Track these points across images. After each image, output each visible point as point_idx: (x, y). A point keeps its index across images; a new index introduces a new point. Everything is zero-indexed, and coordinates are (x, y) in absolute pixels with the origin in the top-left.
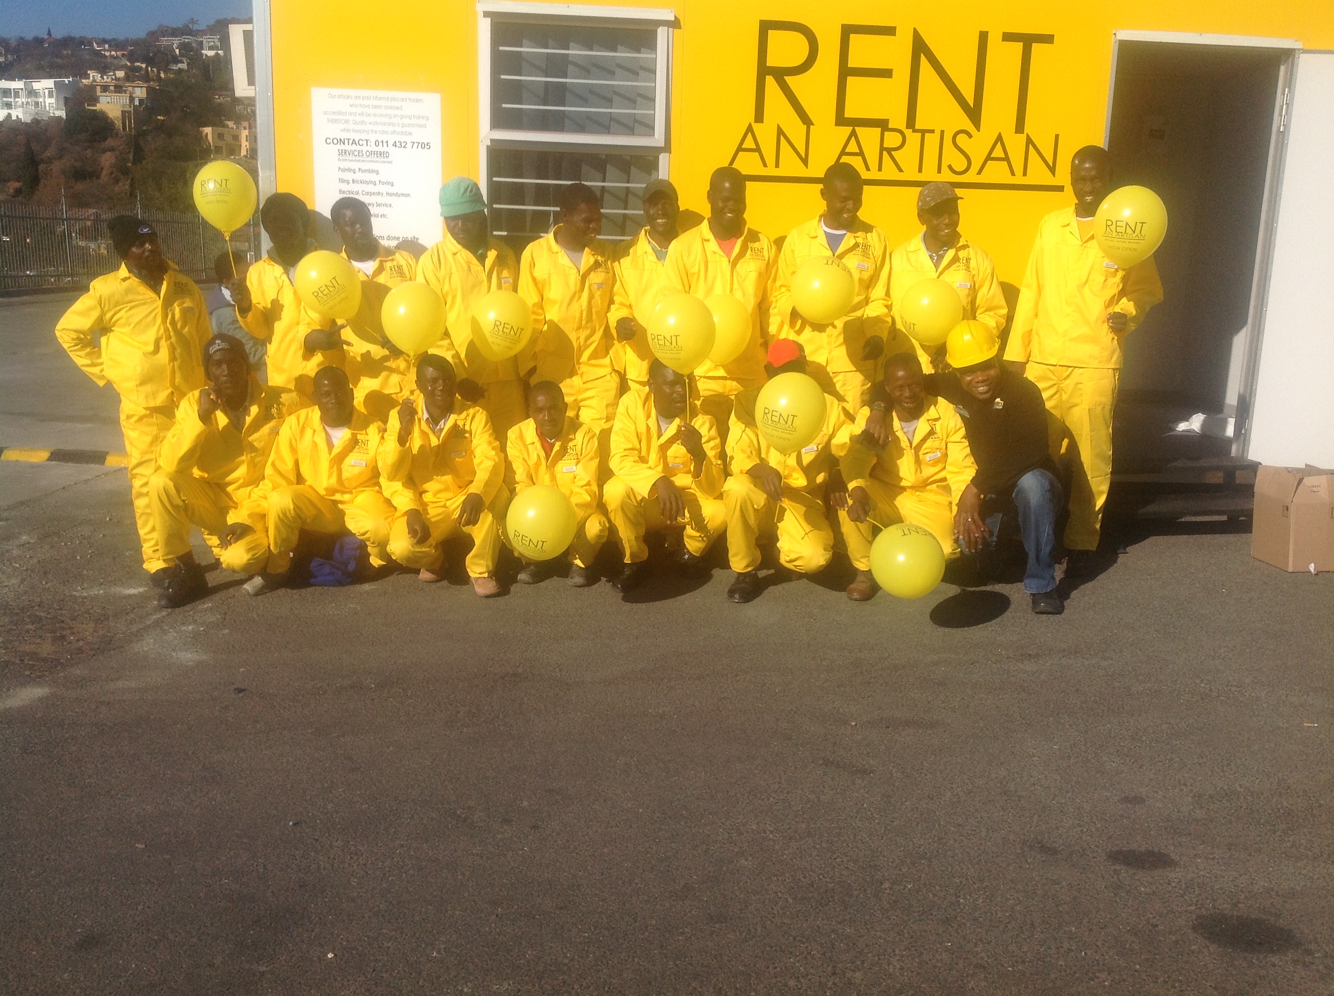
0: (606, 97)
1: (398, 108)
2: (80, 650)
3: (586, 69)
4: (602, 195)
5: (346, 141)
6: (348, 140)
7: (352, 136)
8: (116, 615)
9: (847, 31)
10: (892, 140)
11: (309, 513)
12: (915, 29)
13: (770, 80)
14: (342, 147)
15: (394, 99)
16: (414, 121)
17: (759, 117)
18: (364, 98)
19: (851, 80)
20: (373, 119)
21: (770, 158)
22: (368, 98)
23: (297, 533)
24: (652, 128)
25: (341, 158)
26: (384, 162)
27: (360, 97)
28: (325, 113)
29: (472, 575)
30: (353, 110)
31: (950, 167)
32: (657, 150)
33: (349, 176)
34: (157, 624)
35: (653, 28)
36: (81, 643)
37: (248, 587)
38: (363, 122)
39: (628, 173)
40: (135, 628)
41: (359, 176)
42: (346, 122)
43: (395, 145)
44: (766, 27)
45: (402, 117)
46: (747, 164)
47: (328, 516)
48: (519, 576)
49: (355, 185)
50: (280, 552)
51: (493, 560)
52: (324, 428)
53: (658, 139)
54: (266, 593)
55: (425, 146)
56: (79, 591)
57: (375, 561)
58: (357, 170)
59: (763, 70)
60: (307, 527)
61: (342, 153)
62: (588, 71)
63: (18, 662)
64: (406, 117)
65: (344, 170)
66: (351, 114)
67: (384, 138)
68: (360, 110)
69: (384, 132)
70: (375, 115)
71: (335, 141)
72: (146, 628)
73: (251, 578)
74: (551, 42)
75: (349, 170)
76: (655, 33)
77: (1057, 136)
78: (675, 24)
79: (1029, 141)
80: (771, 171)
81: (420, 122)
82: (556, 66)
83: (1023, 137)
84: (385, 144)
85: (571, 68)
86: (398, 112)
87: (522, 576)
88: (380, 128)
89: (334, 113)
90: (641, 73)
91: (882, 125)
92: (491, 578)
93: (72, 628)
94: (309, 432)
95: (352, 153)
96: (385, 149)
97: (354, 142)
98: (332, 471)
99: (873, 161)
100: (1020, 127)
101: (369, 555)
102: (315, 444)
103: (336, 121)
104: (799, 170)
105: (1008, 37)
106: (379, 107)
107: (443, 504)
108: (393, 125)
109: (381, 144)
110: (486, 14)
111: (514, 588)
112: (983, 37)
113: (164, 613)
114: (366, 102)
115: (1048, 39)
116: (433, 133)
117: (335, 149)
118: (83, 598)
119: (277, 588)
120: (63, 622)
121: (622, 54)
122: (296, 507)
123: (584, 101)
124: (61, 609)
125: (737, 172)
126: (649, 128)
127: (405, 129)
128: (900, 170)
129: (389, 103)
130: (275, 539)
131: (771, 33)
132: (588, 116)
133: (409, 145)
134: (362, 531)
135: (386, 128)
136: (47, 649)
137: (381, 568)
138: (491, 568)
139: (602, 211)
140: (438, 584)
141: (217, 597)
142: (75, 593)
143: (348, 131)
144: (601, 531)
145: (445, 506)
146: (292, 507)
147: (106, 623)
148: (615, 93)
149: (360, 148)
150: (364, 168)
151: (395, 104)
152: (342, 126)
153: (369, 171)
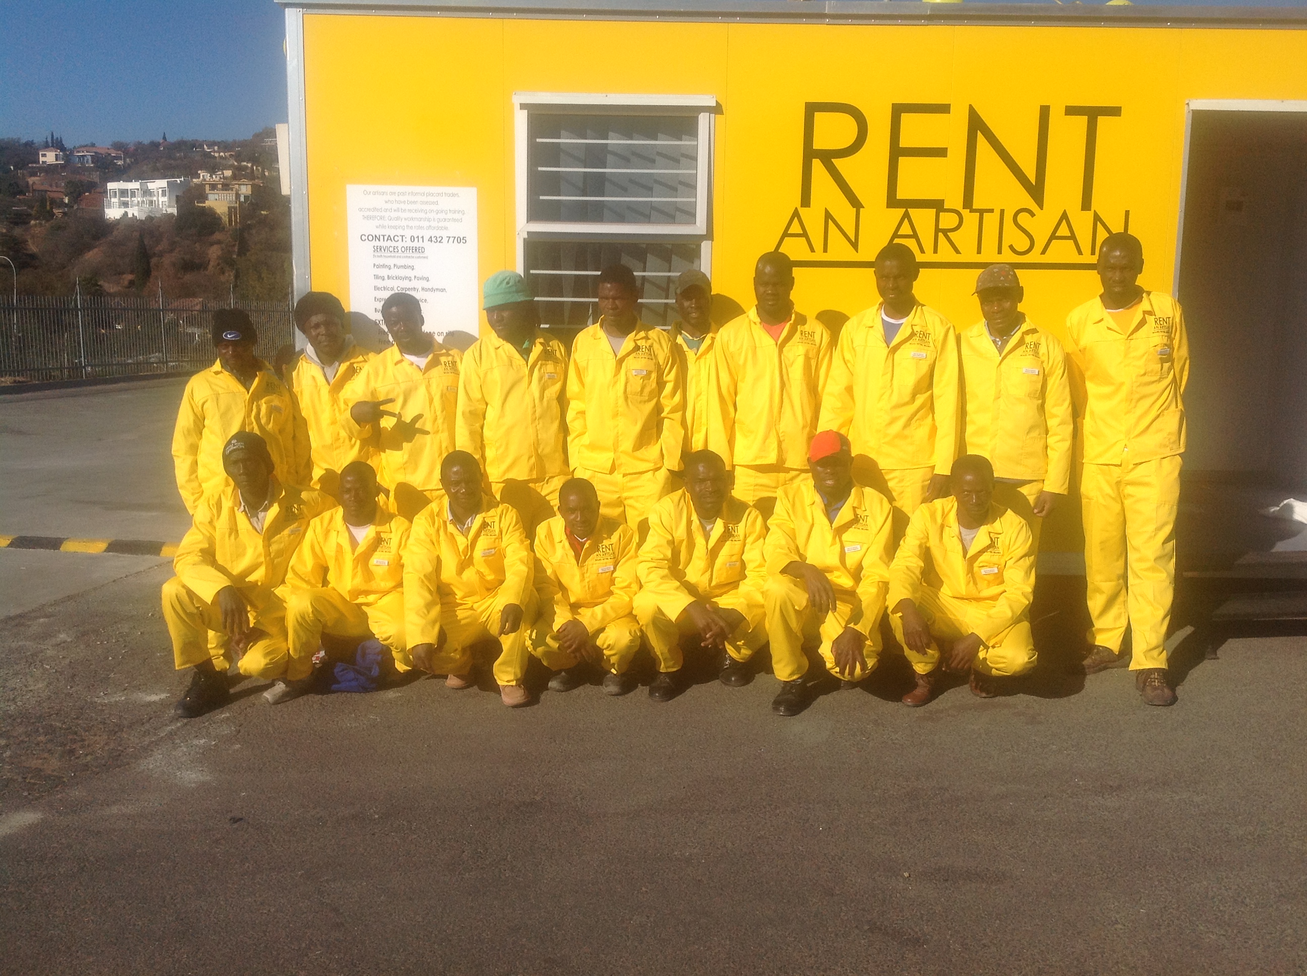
0: (645, 186)
1: (433, 203)
2: (86, 766)
3: (626, 157)
4: (643, 284)
5: (382, 238)
6: (384, 236)
7: (387, 232)
8: (130, 727)
9: (898, 110)
10: (948, 221)
11: (330, 618)
12: (970, 106)
13: (817, 164)
14: (377, 243)
15: (429, 194)
16: (450, 216)
17: (806, 201)
18: (399, 194)
19: (902, 161)
20: (409, 215)
21: (818, 244)
22: (404, 194)
23: (318, 636)
24: (694, 215)
25: (376, 254)
26: (419, 257)
27: (395, 193)
28: (361, 210)
29: (499, 682)
30: (389, 206)
31: (1011, 247)
32: (701, 238)
33: (384, 272)
34: (171, 735)
35: (691, 115)
36: (89, 758)
37: (268, 695)
38: (398, 219)
39: (669, 261)
40: (147, 740)
41: (394, 272)
42: (382, 218)
43: (430, 240)
44: (812, 109)
45: (438, 212)
46: (794, 249)
47: (351, 619)
48: (550, 684)
49: (391, 281)
50: (300, 658)
51: (521, 668)
52: (348, 528)
53: (699, 227)
54: (286, 701)
55: (461, 240)
56: (102, 698)
57: (401, 667)
58: (392, 266)
59: (810, 154)
60: (327, 631)
61: (378, 249)
62: (628, 160)
63: (20, 780)
64: (442, 212)
65: (379, 266)
66: (386, 210)
67: (420, 233)
68: (395, 206)
69: (420, 228)
70: (410, 211)
71: (370, 238)
72: (156, 743)
73: (272, 685)
74: (589, 131)
75: (384, 266)
76: (696, 120)
77: (1127, 213)
78: (717, 109)
79: (1097, 218)
80: (819, 256)
81: (456, 216)
82: (596, 156)
83: (1089, 215)
84: (421, 240)
85: (610, 158)
86: (434, 207)
87: (553, 684)
88: (416, 223)
89: (369, 210)
90: (683, 160)
91: (938, 205)
92: (519, 686)
93: (83, 740)
94: (333, 534)
95: (387, 249)
96: (420, 244)
97: (389, 238)
98: (356, 571)
99: (928, 244)
100: (1086, 205)
101: (393, 660)
102: (339, 546)
103: (372, 218)
104: (849, 255)
105: (1071, 111)
106: (415, 202)
107: (469, 606)
108: (429, 220)
109: (416, 240)
110: (523, 106)
111: (543, 697)
112: (1045, 112)
113: (179, 724)
114: (402, 198)
115: (1115, 111)
116: (469, 227)
117: (370, 245)
118: (102, 705)
119: (299, 696)
120: (76, 733)
121: (662, 142)
122: (315, 610)
123: (624, 191)
124: (77, 718)
125: (784, 257)
126: (689, 215)
127: (441, 224)
128: (957, 251)
129: (424, 199)
130: (294, 644)
131: (818, 115)
132: (630, 207)
133: (445, 240)
134: (385, 636)
135: (422, 223)
136: (53, 764)
137: (407, 673)
138: (519, 676)
139: (639, 301)
140: (466, 691)
141: (235, 706)
142: (96, 699)
143: (384, 227)
144: (631, 641)
145: (472, 608)
146: (310, 610)
147: (119, 734)
148: (656, 181)
149: (395, 244)
150: (399, 264)
151: (430, 199)
152: (377, 222)
153: (405, 267)
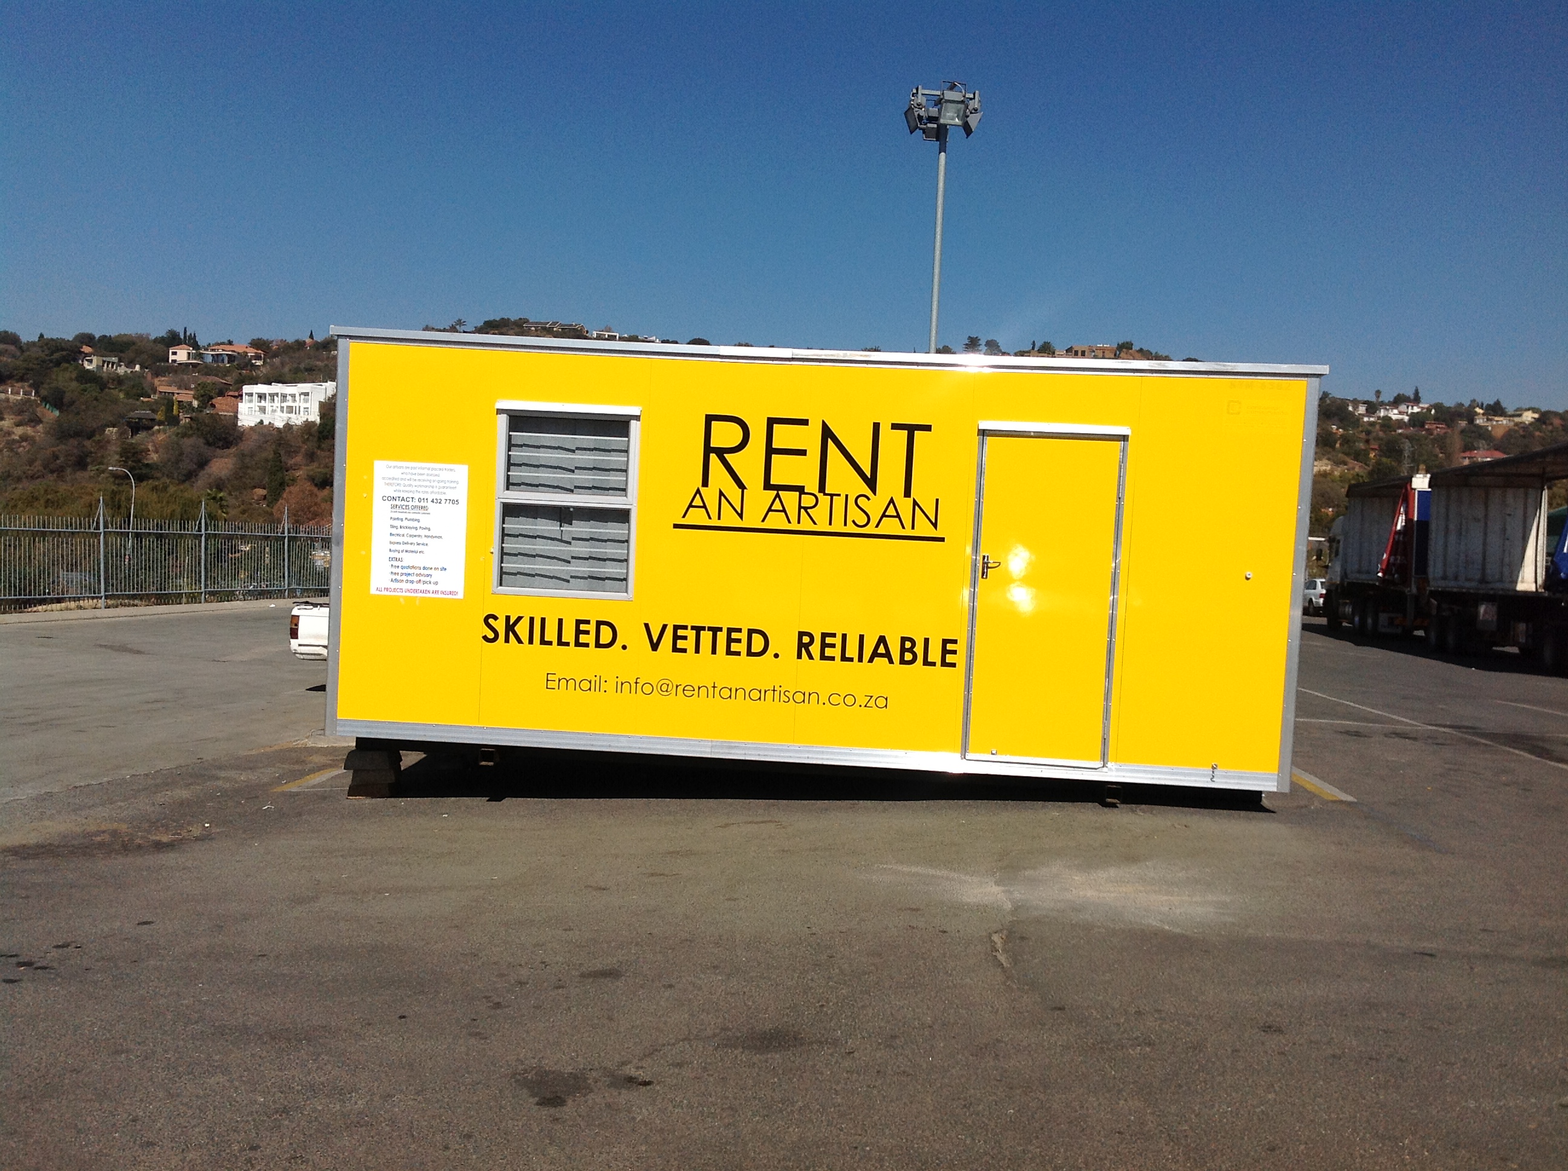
1: (436, 475)
5: (397, 499)
6: (399, 497)
7: (402, 495)
14: (394, 503)
15: (434, 469)
16: (448, 485)
18: (412, 468)
20: (417, 483)
22: (415, 468)
24: (624, 490)
25: (393, 510)
26: (424, 513)
27: (409, 467)
28: (384, 478)
30: (404, 476)
33: (398, 523)
35: (625, 420)
38: (410, 485)
41: (405, 523)
42: (399, 485)
43: (433, 501)
45: (439, 482)
49: (402, 529)
55: (455, 502)
58: (404, 519)
61: (393, 507)
64: (442, 482)
65: (394, 519)
66: (402, 479)
67: (425, 496)
68: (408, 477)
69: (427, 492)
70: (419, 480)
71: (389, 499)
75: (398, 519)
76: (628, 424)
78: (643, 418)
81: (453, 485)
84: (426, 501)
86: (437, 478)
88: (423, 489)
89: (389, 479)
95: (401, 507)
96: (425, 504)
97: (403, 499)
103: (391, 484)
106: (423, 474)
108: (432, 487)
109: (423, 501)
110: (504, 411)
114: (414, 471)
116: (461, 493)
117: (388, 504)
127: (441, 490)
129: (430, 472)
133: (443, 501)
135: (427, 489)
143: (400, 491)
149: (406, 503)
150: (409, 518)
151: (434, 472)
152: (395, 488)
153: (412, 520)
